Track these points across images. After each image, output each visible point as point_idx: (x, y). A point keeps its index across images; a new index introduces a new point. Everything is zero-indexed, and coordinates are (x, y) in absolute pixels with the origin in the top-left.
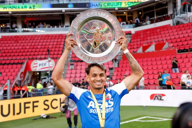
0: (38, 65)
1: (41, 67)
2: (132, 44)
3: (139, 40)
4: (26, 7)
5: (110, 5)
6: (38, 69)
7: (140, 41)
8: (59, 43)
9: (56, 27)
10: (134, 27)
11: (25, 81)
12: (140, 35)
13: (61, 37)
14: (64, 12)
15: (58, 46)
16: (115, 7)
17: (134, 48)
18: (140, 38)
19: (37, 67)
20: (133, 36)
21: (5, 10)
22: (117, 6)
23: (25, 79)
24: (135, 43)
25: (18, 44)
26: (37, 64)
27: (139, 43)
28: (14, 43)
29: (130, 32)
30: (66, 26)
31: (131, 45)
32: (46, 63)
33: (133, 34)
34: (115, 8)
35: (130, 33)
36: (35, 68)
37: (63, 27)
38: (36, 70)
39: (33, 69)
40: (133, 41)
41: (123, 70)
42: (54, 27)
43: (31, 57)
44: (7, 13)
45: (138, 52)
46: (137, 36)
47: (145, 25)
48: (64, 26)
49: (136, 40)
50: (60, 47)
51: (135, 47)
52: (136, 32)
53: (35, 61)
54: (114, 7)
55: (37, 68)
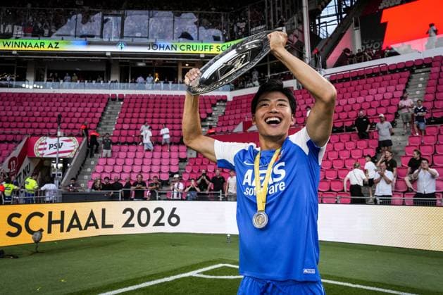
0: (47, 146)
1: (53, 150)
2: (226, 118)
3: (238, 111)
4: (42, 45)
5: (191, 49)
6: (47, 153)
7: (241, 113)
8: (94, 109)
9: (94, 82)
10: (231, 90)
11: (20, 174)
12: (242, 103)
13: (99, 100)
14: (109, 56)
15: (92, 115)
16: (200, 52)
17: (229, 125)
18: (241, 108)
19: (45, 149)
20: (229, 104)
21: (6, 48)
22: (203, 52)
23: (21, 170)
24: (232, 117)
25: (22, 108)
26: (46, 143)
27: (238, 116)
28: (15, 105)
29: (226, 96)
30: (112, 82)
31: (224, 120)
32: (62, 144)
33: (229, 102)
34: (199, 54)
35: (224, 99)
36: (41, 152)
37: (108, 82)
38: (43, 154)
39: (38, 154)
40: (228, 112)
41: (204, 163)
42: (91, 82)
43: (38, 131)
44: (9, 52)
45: (235, 131)
46: (236, 104)
47: (251, 87)
48: (110, 82)
49: (233, 112)
50: (94, 117)
51: (231, 122)
52: (234, 98)
53: (42, 139)
54: (197, 52)
55: (45, 151)
